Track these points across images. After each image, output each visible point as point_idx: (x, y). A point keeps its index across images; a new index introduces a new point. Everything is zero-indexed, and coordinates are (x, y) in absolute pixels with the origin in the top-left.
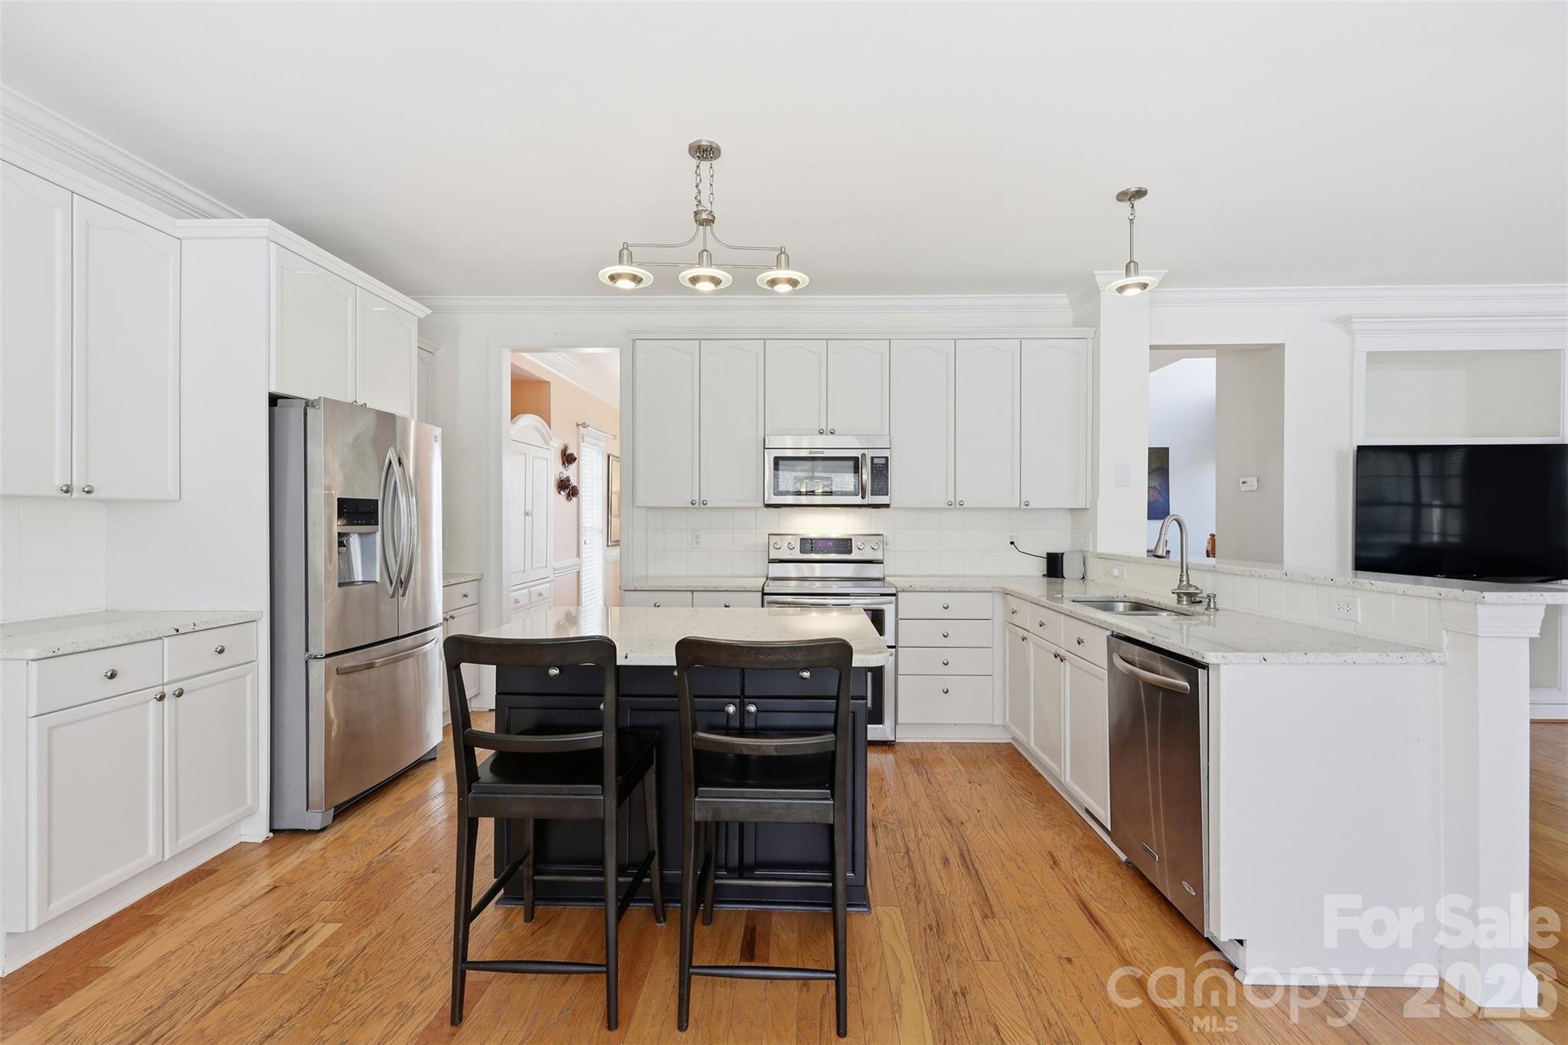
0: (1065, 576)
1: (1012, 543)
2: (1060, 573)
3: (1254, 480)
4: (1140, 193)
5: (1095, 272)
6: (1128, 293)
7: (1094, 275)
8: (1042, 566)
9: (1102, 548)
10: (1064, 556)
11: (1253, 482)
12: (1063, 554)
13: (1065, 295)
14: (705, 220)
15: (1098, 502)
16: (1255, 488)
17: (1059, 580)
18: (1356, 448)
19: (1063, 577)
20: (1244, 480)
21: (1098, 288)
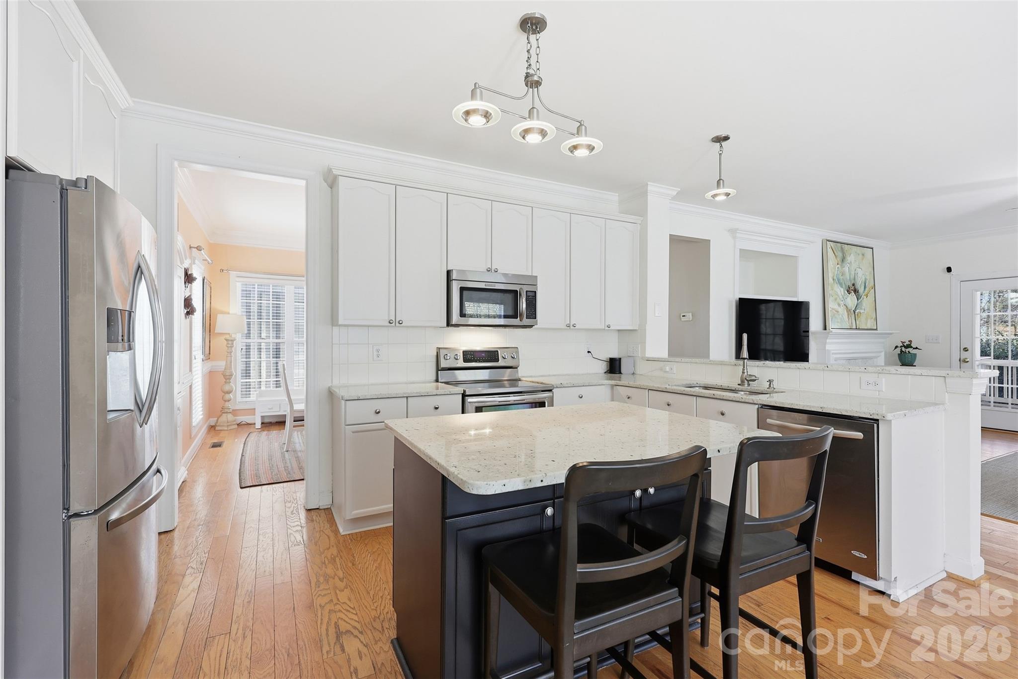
0: (622, 371)
1: (589, 352)
2: (617, 369)
3: (690, 314)
4: (726, 138)
5: (649, 183)
6: (718, 198)
7: (648, 184)
8: (603, 367)
9: (649, 354)
10: (622, 360)
11: (689, 316)
12: (620, 359)
13: (617, 194)
14: (532, 83)
15: (647, 325)
16: (691, 319)
17: (618, 375)
18: (738, 299)
19: (620, 373)
20: (684, 315)
21: (647, 192)
